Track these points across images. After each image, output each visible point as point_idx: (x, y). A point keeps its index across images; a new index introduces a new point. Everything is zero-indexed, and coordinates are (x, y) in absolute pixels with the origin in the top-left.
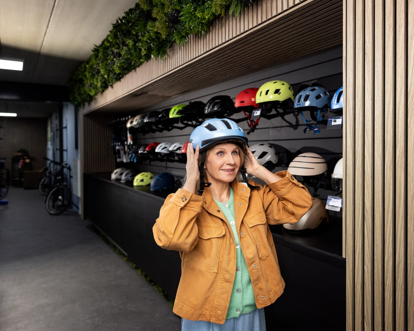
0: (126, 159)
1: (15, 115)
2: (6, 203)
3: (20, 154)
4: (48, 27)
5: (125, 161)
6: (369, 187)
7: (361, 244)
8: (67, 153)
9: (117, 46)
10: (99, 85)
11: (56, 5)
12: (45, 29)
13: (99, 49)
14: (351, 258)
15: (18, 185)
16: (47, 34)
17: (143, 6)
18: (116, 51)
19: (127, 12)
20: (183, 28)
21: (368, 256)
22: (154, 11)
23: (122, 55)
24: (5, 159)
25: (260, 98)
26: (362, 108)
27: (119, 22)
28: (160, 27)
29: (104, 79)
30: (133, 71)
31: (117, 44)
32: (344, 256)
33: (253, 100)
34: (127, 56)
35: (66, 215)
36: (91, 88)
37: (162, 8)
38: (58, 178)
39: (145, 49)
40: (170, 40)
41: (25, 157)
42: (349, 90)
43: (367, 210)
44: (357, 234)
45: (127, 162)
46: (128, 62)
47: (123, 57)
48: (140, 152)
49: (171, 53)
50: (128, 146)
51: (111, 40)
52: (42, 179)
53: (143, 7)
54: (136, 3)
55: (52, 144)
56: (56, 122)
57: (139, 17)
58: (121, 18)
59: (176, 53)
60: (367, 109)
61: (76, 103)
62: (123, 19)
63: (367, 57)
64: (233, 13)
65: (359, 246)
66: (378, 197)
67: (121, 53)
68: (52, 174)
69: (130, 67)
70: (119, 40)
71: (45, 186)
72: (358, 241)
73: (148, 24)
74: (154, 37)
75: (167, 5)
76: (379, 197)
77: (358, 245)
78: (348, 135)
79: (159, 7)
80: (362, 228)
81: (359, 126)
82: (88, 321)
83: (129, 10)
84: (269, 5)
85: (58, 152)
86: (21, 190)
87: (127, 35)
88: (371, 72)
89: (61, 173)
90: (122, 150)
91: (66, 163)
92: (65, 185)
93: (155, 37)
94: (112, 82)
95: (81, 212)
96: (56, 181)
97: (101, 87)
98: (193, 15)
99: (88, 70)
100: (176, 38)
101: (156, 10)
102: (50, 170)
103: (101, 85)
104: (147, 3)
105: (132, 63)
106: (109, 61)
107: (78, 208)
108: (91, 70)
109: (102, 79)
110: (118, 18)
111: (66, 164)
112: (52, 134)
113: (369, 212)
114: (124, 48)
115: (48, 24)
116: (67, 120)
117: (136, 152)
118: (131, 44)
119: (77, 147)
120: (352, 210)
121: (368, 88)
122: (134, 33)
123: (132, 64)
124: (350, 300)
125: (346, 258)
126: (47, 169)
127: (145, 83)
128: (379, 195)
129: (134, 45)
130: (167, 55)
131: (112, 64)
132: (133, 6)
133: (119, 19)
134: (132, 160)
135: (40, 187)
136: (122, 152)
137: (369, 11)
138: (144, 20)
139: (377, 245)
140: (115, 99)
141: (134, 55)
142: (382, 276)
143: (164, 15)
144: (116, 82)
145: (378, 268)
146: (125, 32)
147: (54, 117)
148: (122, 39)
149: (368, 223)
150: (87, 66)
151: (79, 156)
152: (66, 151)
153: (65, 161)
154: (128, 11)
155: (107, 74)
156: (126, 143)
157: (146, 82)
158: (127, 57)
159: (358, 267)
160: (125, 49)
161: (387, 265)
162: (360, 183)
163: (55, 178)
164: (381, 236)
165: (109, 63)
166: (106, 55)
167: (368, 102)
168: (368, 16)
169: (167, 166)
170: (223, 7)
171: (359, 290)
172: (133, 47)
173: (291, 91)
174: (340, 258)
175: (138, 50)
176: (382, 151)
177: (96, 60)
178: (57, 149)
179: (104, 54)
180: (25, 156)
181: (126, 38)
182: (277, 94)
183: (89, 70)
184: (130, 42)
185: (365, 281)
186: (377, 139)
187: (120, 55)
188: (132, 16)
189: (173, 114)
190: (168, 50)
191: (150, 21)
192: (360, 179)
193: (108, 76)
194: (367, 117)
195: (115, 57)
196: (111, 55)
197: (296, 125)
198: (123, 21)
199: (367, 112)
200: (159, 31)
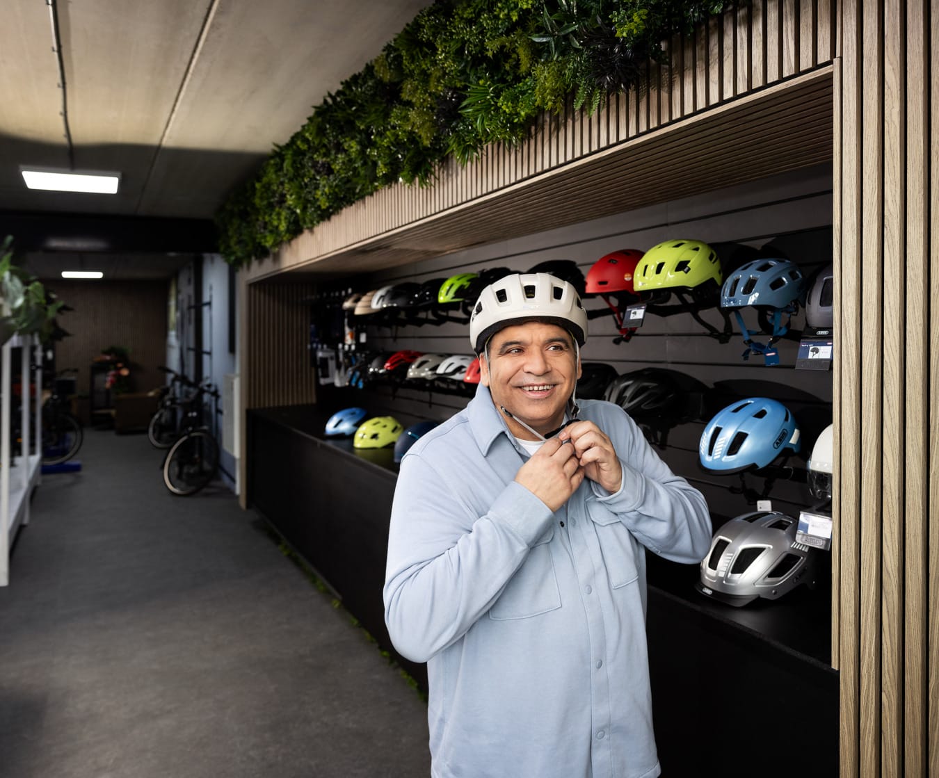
0: (341, 379)
1: (98, 275)
2: (77, 468)
3: (108, 358)
4: (173, 110)
5: (338, 383)
6: (892, 521)
7: (873, 644)
8: (211, 358)
9: (323, 151)
10: (283, 227)
11: (191, 70)
12: (168, 114)
13: (283, 153)
14: (852, 673)
15: (103, 424)
16: (170, 125)
17: (383, 74)
18: (321, 160)
19: (346, 81)
20: (470, 128)
21: (891, 673)
22: (407, 86)
23: (335, 172)
24: (76, 371)
25: (644, 280)
26: (877, 344)
27: (330, 101)
28: (418, 122)
29: (294, 216)
30: (360, 203)
31: (324, 146)
32: (835, 666)
33: (627, 278)
34: (346, 173)
35: (207, 495)
36: (266, 231)
37: (423, 82)
38: (190, 415)
39: (385, 165)
40: (440, 147)
41: (120, 365)
42: (847, 303)
43: (888, 572)
44: (864, 621)
45: (343, 385)
46: (348, 185)
47: (337, 175)
48: (371, 370)
49: (443, 172)
50: (346, 354)
51: (310, 139)
52: (154, 414)
53: (381, 75)
54: (367, 65)
55: (177, 337)
56: (188, 290)
57: (374, 96)
58: (333, 93)
59: (454, 175)
60: (889, 348)
61: (233, 258)
62: (339, 96)
63: (889, 234)
64: (582, 106)
65: (870, 649)
66: (913, 547)
67: (333, 167)
68: (178, 401)
69: (352, 196)
70: (328, 139)
71: (160, 429)
72: (868, 636)
73: (392, 111)
74: (406, 140)
75: (436, 75)
76: (916, 546)
77: (867, 646)
78: (845, 400)
79: (417, 79)
80: (877, 610)
81: (871, 384)
82: (252, 753)
83: (351, 79)
84: (665, 95)
85: (192, 355)
86: (111, 436)
87: (345, 129)
88: (898, 268)
89: (197, 404)
90: (332, 358)
91: (208, 382)
92: (204, 431)
93: (408, 139)
94: (312, 222)
95: (239, 488)
96: (187, 422)
97: (288, 231)
98: (493, 105)
99: (258, 194)
100: (455, 149)
101: (411, 84)
102: (174, 394)
103: (288, 227)
104: (390, 68)
105: (356, 188)
106: (306, 180)
107: (233, 480)
108: (265, 195)
109: (290, 217)
110: (327, 94)
111: (209, 386)
112: (179, 314)
113: (892, 577)
114: (339, 156)
115: (175, 105)
116: (211, 288)
117: (363, 369)
118: (354, 150)
119: (232, 348)
120: (853, 567)
121: (892, 303)
122: (362, 127)
123: (357, 191)
124: (848, 764)
125: (839, 671)
126: (166, 391)
127: (384, 231)
128: (916, 541)
129: (362, 152)
130: (435, 177)
131: (313, 187)
132: (360, 69)
133: (330, 95)
134: (353, 384)
135: (151, 430)
136: (332, 364)
137: (892, 132)
138: (384, 101)
139: (910, 650)
140: (318, 257)
141: (362, 172)
142: (922, 722)
143: (427, 95)
144: (321, 222)
145: (913, 703)
146: (342, 123)
147: (183, 279)
148: (335, 137)
149: (891, 600)
150: (258, 185)
151: (238, 370)
152: (210, 353)
153: (207, 378)
154: (348, 79)
155: (301, 206)
156: (340, 346)
157: (387, 229)
158: (346, 175)
159: (868, 695)
160: (342, 158)
161: (934, 699)
162: (873, 510)
163: (185, 414)
164: (920, 634)
165: (306, 184)
166: (299, 166)
167: (891, 334)
168: (892, 143)
169: (433, 401)
170: (560, 93)
171: (870, 746)
172: (360, 157)
173: (714, 263)
174: (825, 667)
175: (370, 163)
176: (924, 446)
177: (278, 176)
178: (189, 349)
179: (295, 165)
180: (120, 362)
181: (343, 135)
182: (682, 272)
183: (262, 193)
184: (353, 146)
185: (883, 729)
186: (911, 418)
187: (330, 171)
188: (357, 89)
189: (447, 294)
190: (437, 168)
191: (398, 106)
192: (872, 501)
193: (304, 209)
194: (889, 366)
195: (318, 172)
196: (310, 169)
197: (724, 334)
198: (339, 99)
199: (888, 355)
200: (417, 131)
